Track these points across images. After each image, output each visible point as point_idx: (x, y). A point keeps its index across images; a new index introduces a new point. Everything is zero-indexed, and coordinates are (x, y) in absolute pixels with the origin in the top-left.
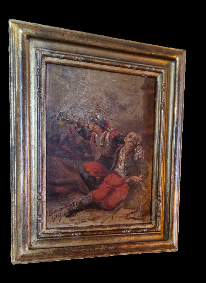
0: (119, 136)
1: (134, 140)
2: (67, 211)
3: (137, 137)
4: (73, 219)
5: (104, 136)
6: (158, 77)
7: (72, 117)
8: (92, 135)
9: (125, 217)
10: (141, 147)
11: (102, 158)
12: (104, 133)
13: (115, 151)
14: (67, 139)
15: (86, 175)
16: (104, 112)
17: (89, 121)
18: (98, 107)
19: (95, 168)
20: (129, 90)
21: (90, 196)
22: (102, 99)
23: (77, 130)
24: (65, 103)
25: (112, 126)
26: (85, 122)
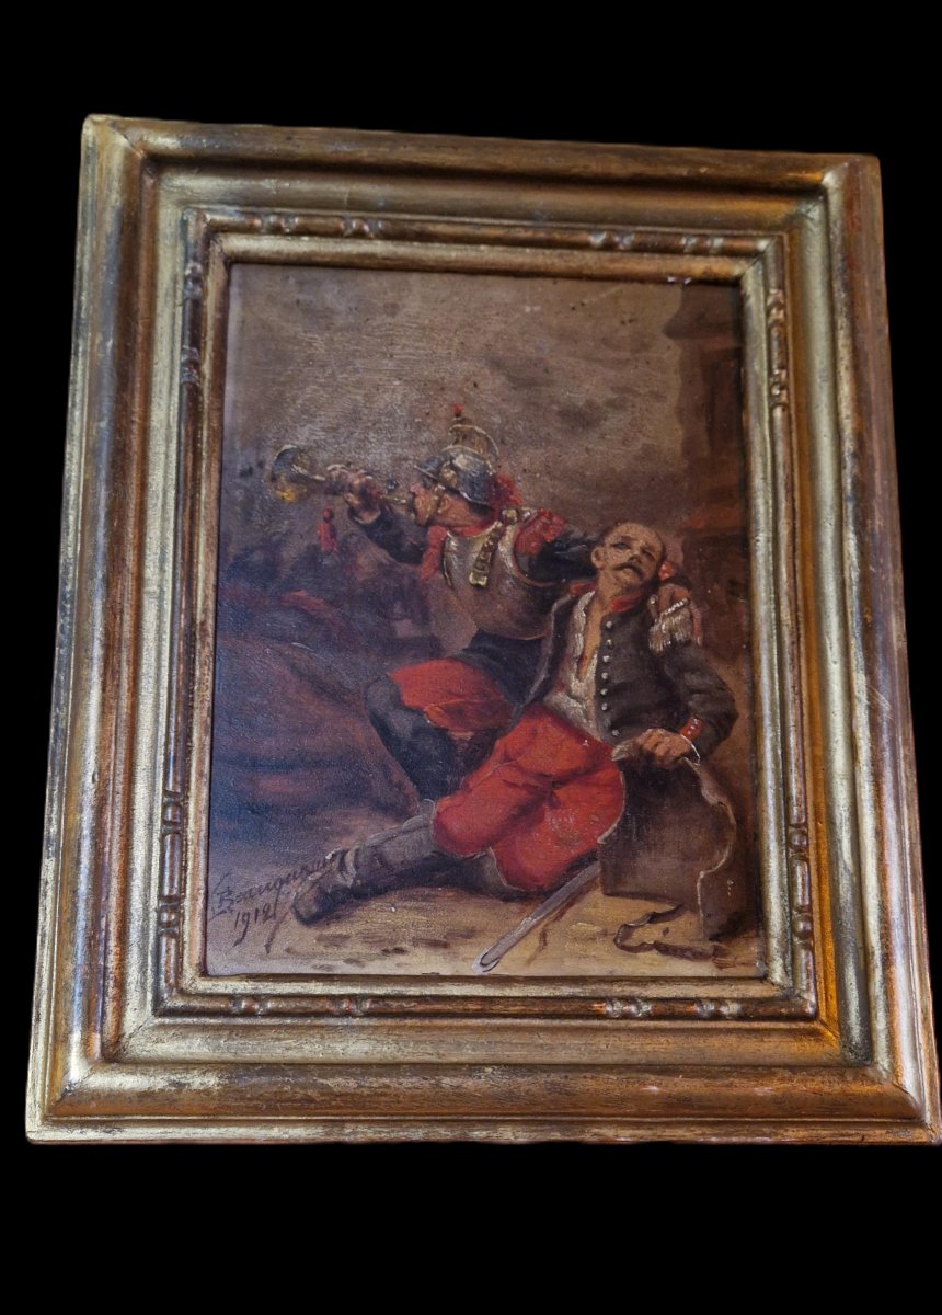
0: (565, 540)
1: (645, 559)
2: (309, 896)
3: (658, 547)
4: (340, 936)
5: (491, 543)
6: (743, 279)
7: (338, 466)
8: (433, 542)
9: (615, 941)
10: (681, 591)
11: (483, 645)
12: (490, 530)
13: (545, 607)
14: (312, 558)
15: (402, 724)
16: (487, 439)
17: (415, 479)
18: (460, 422)
19: (450, 693)
20: (605, 341)
21: (426, 826)
22: (476, 385)
23: (361, 522)
24: (304, 412)
25: (528, 499)
26: (397, 485)
